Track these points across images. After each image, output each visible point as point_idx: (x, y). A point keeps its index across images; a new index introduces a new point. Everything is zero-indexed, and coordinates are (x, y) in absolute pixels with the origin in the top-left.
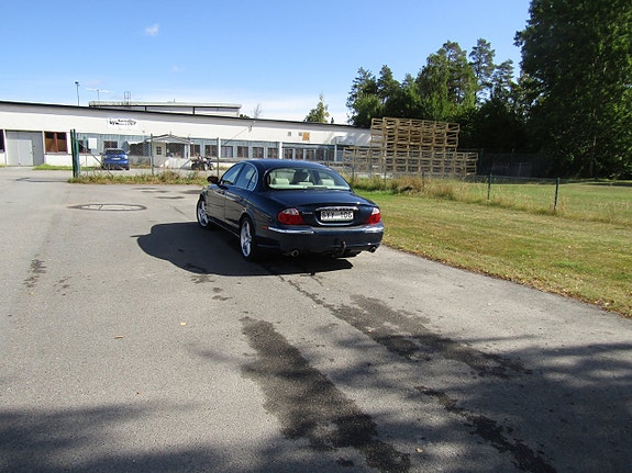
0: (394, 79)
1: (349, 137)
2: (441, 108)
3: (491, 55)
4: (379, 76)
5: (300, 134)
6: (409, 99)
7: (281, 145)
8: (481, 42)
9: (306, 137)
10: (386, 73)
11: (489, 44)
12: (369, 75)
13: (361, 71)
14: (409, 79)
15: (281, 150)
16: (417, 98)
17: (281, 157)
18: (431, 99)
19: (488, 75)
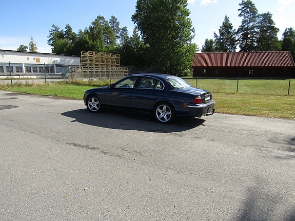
0: (73, 31)
1: (61, 61)
2: (102, 47)
3: (118, 24)
4: (65, 30)
5: (34, 59)
6: (86, 42)
7: (24, 65)
8: (113, 17)
9: (38, 60)
10: (69, 28)
11: (116, 19)
12: (58, 28)
13: (53, 26)
14: (81, 32)
15: (24, 68)
16: (90, 42)
17: (24, 72)
18: (96, 42)
19: (118, 33)
